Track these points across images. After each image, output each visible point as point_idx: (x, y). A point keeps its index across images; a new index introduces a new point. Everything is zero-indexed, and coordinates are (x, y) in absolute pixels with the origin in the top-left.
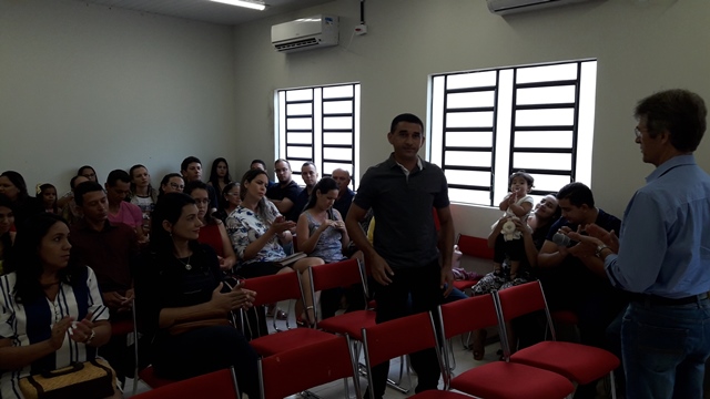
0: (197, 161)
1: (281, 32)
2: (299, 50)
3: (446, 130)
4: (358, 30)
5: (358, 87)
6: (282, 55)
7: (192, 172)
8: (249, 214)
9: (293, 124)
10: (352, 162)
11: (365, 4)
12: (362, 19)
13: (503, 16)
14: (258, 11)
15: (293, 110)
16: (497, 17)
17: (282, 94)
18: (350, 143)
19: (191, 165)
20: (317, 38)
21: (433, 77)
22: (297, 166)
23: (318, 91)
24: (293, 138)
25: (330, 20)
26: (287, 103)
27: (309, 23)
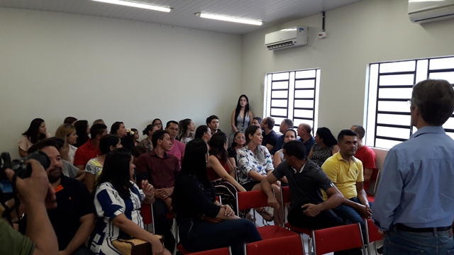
0: (216, 118)
1: (271, 38)
2: (282, 48)
3: (378, 99)
4: (320, 35)
5: (319, 71)
6: (271, 52)
7: (214, 124)
8: (251, 154)
9: (276, 94)
10: (313, 119)
11: (326, 14)
12: (323, 28)
13: (421, 24)
14: (258, 26)
15: (276, 86)
16: (417, 25)
17: (270, 76)
18: (312, 107)
19: (213, 120)
20: (293, 42)
21: (370, 64)
22: (278, 121)
23: (292, 74)
24: (275, 103)
25: (303, 29)
26: (273, 81)
27: (289, 32)
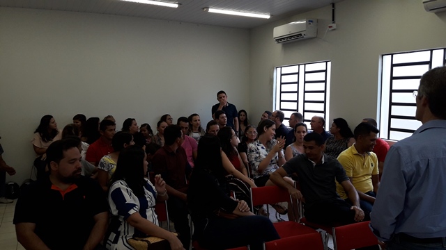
1: (280, 31)
2: (290, 42)
3: (392, 91)
4: (330, 27)
5: (329, 64)
6: (279, 46)
7: (222, 120)
8: (262, 148)
9: (285, 88)
10: (324, 112)
11: (336, 6)
12: (333, 20)
13: (436, 13)
14: (266, 19)
15: (285, 79)
16: (432, 14)
17: (279, 69)
18: (323, 100)
19: (221, 115)
20: (303, 35)
21: (383, 56)
22: (288, 115)
23: (302, 67)
24: (285, 97)
25: (312, 22)
26: (282, 75)
27: (298, 24)
